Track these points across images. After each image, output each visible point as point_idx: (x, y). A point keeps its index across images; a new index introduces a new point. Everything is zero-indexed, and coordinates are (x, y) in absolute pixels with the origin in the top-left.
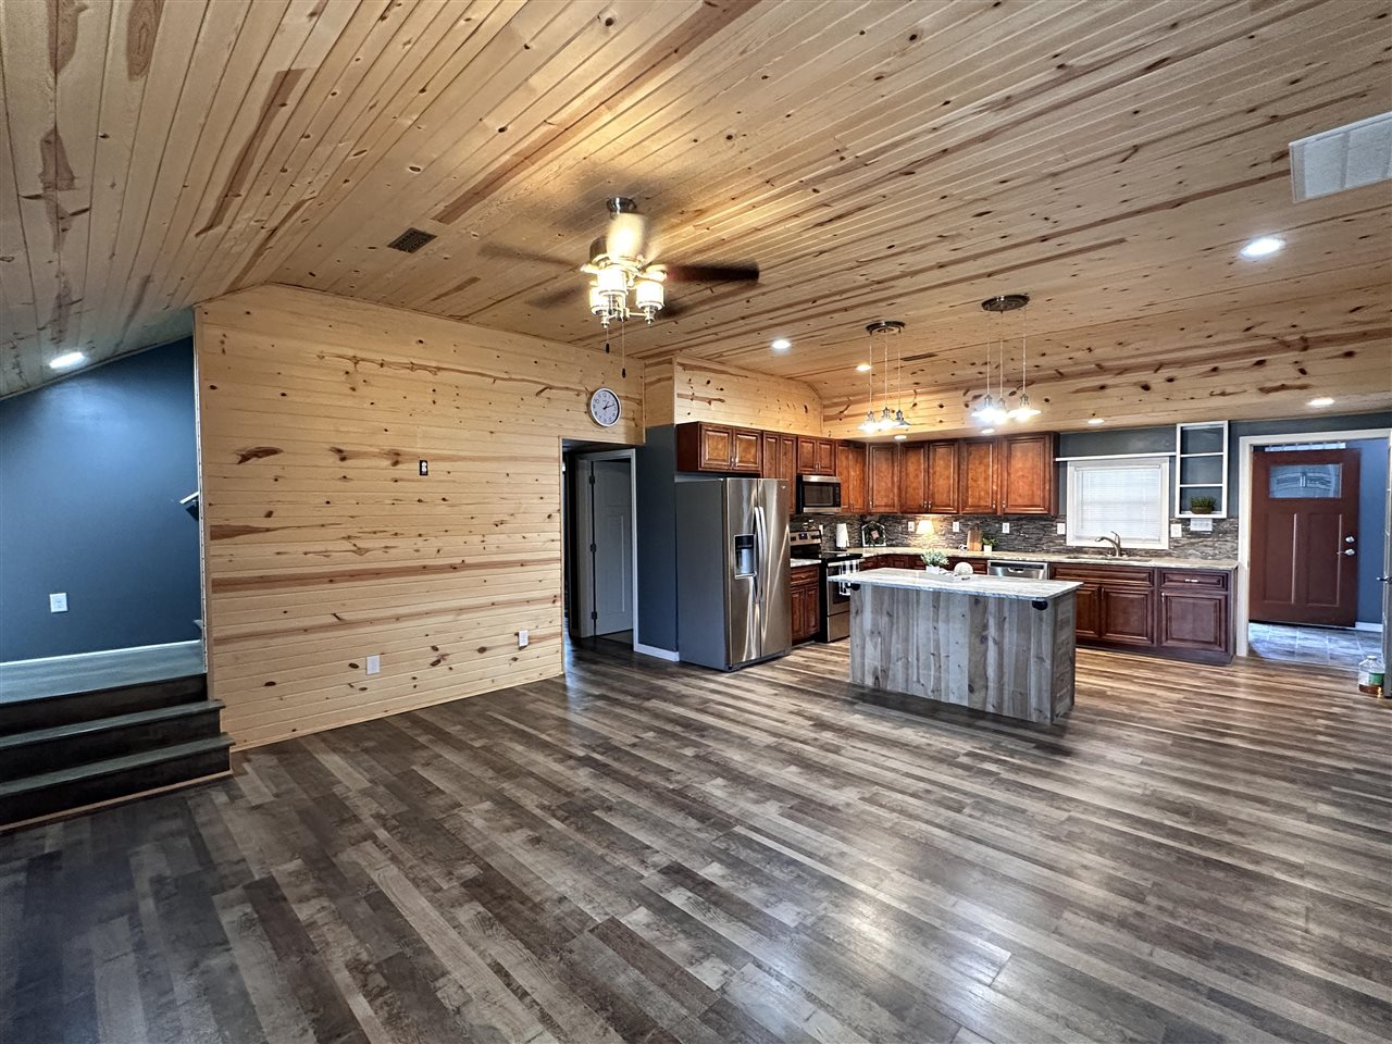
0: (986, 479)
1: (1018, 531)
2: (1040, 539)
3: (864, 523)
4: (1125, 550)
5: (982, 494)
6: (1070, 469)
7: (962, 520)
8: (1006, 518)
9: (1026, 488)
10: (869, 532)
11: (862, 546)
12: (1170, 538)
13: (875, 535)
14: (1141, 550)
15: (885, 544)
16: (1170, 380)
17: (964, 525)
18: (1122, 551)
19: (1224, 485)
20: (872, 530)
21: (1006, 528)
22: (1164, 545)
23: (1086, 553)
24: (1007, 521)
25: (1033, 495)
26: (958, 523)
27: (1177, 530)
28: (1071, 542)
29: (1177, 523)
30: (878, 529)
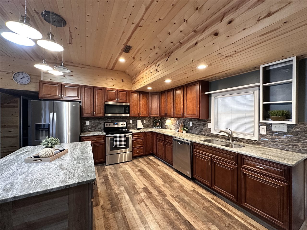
0: (180, 103)
1: (195, 125)
2: (202, 130)
3: (155, 120)
4: (236, 138)
5: (179, 109)
6: (213, 98)
7: (179, 120)
8: (190, 119)
9: (192, 107)
10: (156, 123)
11: (153, 128)
12: (259, 134)
13: (158, 124)
14: (243, 139)
15: (161, 127)
16: (230, 22)
17: (180, 122)
18: (234, 139)
19: (294, 101)
20: (157, 122)
21: (191, 124)
22: (256, 138)
23: (219, 138)
24: (191, 121)
25: (194, 110)
26: (178, 121)
27: (264, 130)
28: (213, 132)
29: (264, 125)
30: (159, 122)
